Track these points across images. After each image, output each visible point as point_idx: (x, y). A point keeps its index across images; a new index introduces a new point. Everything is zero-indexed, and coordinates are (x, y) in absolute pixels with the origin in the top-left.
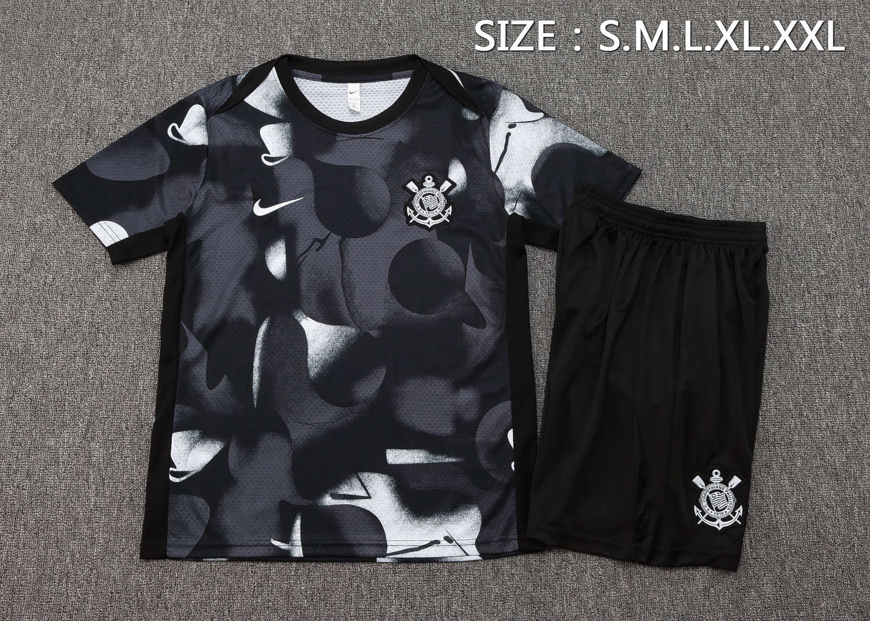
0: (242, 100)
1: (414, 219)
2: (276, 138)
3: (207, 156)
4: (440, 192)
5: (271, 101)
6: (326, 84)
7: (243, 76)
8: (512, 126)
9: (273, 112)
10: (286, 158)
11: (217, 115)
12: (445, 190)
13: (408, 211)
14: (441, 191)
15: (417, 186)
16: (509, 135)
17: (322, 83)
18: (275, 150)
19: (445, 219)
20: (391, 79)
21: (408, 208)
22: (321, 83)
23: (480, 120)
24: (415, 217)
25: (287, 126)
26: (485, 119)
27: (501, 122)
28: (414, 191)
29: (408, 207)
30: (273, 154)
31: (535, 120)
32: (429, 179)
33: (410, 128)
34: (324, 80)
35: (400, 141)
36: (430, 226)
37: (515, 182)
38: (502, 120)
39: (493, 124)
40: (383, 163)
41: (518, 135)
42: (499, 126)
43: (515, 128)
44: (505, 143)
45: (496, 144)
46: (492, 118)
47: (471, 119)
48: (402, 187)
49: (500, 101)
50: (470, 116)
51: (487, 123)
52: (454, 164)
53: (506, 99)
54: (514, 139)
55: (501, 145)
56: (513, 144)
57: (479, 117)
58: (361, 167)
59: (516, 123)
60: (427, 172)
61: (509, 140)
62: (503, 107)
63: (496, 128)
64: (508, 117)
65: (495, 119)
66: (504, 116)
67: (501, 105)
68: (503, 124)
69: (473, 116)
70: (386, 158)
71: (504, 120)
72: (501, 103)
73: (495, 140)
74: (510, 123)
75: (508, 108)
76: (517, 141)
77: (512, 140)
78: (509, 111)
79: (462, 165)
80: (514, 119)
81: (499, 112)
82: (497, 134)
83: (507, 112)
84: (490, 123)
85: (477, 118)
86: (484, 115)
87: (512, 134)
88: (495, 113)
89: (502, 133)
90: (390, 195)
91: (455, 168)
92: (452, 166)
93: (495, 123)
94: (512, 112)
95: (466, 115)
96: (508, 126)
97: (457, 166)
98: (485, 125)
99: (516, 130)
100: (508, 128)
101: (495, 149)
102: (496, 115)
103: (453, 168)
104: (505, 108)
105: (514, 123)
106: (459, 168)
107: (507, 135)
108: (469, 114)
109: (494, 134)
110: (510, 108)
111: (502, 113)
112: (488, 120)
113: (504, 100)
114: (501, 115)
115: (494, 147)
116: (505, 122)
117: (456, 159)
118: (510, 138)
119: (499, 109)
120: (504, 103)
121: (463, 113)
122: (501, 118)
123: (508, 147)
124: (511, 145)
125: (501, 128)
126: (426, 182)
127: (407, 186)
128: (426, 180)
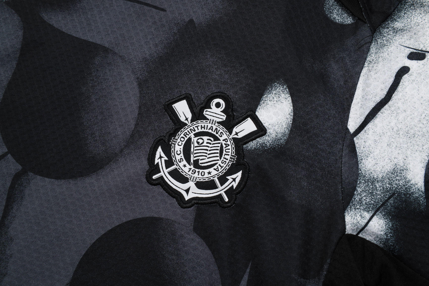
1: (162, 174)
4: (231, 137)
8: (417, 56)
12: (240, 135)
13: (157, 156)
14: (233, 135)
15: (192, 111)
16: (404, 71)
19: (223, 192)
21: (160, 150)
23: (354, 28)
24: (166, 171)
26: (365, 30)
27: (397, 43)
28: (183, 119)
29: (160, 148)
32: (218, 105)
35: (191, 21)
36: (187, 198)
37: (389, 167)
38: (400, 40)
39: (379, 43)
40: (147, 52)
41: (422, 77)
42: (389, 50)
43: (421, 62)
44: (391, 84)
45: (372, 80)
46: (380, 30)
47: (338, 20)
48: (164, 105)
49: (404, 5)
50: (337, 15)
51: (368, 36)
52: (274, 92)
53: (417, 4)
54: (413, 81)
55: (383, 86)
56: (407, 90)
57: (353, 22)
58: (108, 49)
59: (426, 53)
60: (219, 90)
61: (402, 80)
62: (406, 17)
63: (382, 51)
64: (414, 38)
65: (385, 35)
66: (404, 32)
67: (404, 14)
68: (399, 48)
69: (343, 16)
70: (156, 45)
71: (403, 40)
72: (405, 9)
73: (373, 73)
74: (415, 49)
75: (417, 21)
76: (417, 87)
77: (407, 82)
78: (419, 27)
79: (290, 98)
80: (425, 44)
81: (396, 24)
82: (380, 63)
83: (414, 28)
84: (373, 37)
85: (349, 22)
86: (365, 21)
87: (411, 70)
88: (388, 23)
89: (392, 63)
90: (139, 114)
91: (275, 99)
92: (270, 95)
93: (382, 41)
94: (425, 30)
95: (329, 9)
96: (408, 54)
97: (279, 97)
98: (363, 39)
99: (423, 66)
100: (407, 58)
101: (369, 89)
102: (388, 28)
103: (271, 98)
104: (411, 19)
105: (421, 51)
106: (282, 101)
107: (400, 69)
108: (336, 11)
109: (375, 59)
110: (422, 22)
111: (402, 27)
112: (371, 30)
113: (413, 4)
114: (400, 30)
115: (367, 85)
116: (404, 45)
117: (283, 83)
118: (406, 77)
119: (398, 20)
120: (411, 11)
121: (325, 6)
122: (398, 36)
123: (395, 93)
124: (403, 91)
125: (393, 54)
126: (211, 109)
127: (173, 106)
128: (211, 104)
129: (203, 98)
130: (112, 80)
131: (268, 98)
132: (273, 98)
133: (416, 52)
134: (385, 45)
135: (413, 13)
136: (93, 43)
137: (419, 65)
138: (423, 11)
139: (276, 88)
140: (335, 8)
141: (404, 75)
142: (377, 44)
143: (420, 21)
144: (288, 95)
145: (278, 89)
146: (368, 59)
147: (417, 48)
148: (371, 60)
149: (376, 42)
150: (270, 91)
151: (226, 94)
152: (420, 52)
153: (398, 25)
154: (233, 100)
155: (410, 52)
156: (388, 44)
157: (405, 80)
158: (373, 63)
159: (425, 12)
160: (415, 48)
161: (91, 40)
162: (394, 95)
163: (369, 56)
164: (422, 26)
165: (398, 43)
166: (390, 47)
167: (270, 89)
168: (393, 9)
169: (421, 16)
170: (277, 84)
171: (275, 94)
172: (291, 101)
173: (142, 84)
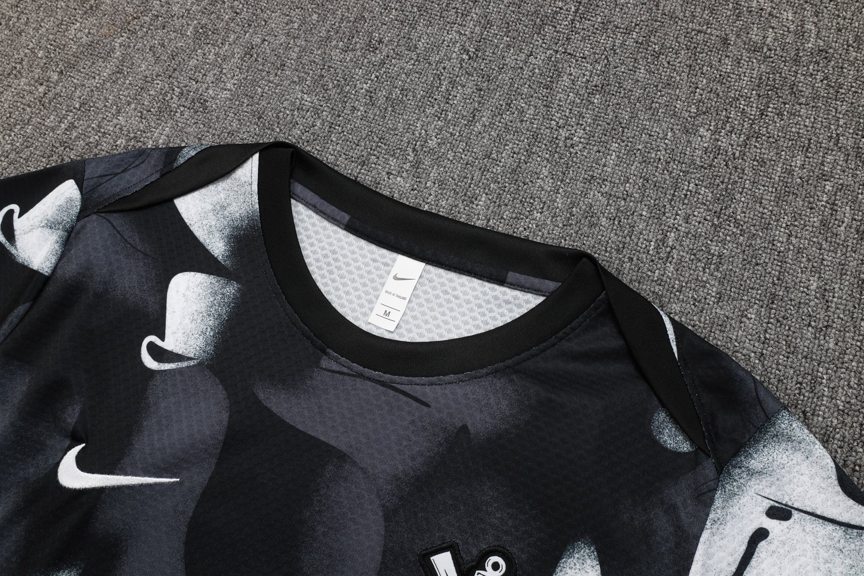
0: (171, 200)
2: (195, 308)
3: (35, 300)
5: (226, 223)
6: (352, 238)
7: (193, 153)
8: (780, 512)
9: (217, 247)
10: (192, 363)
11: (103, 215)
16: (760, 535)
17: (344, 232)
18: (179, 335)
20: (501, 282)
22: (342, 233)
25: (231, 289)
26: (708, 468)
27: (751, 492)
30: (170, 344)
31: (853, 523)
32: (496, 566)
33: (504, 403)
34: (351, 228)
35: (464, 428)
38: (756, 486)
39: (727, 490)
40: (400, 467)
41: (786, 548)
42: (741, 502)
43: (785, 524)
44: (741, 555)
45: (716, 549)
46: (729, 470)
47: (670, 444)
48: (418, 555)
49: (765, 434)
50: (669, 436)
51: (714, 480)
52: (577, 556)
53: (783, 436)
54: (774, 552)
55: (731, 559)
56: (764, 566)
57: (691, 450)
58: (345, 455)
59: (793, 510)
60: (498, 543)
61: (757, 550)
62: (766, 453)
63: (731, 503)
64: (776, 484)
65: (736, 478)
66: (763, 476)
67: (764, 447)
68: (754, 499)
69: (678, 439)
70: (413, 458)
71: (761, 487)
72: (765, 440)
73: (718, 539)
74: (777, 502)
75: (782, 462)
76: (778, 562)
77: (764, 553)
78: (783, 470)
79: (599, 566)
80: (792, 496)
81: (752, 462)
82: (728, 524)
83: (778, 471)
84: (719, 481)
85: (685, 449)
86: (707, 452)
87: (770, 535)
88: (741, 460)
89: (744, 522)
90: (382, 563)
91: (578, 566)
92: (570, 560)
93: (732, 488)
94: (792, 475)
95: (658, 427)
96: (767, 508)
97: (583, 564)
98: (705, 483)
99: (788, 530)
100: (765, 514)
101: (711, 562)
102: (740, 468)
103: (572, 565)
104: (773, 457)
105: (786, 505)
106: (587, 570)
107: (755, 532)
108: (667, 431)
109: (722, 519)
110: (788, 462)
111: (760, 468)
112: (717, 469)
113: (777, 435)
114: (757, 472)
115: (709, 556)
116: (762, 494)
117: (590, 542)
118: (762, 544)
119: (755, 456)
120: (773, 444)
121: (653, 423)
122: (753, 480)
123: (747, 569)
124: (759, 567)
125: (745, 508)
126: (486, 571)
127: (432, 558)
128: (486, 564)
129: (475, 552)
130: (348, 505)
131: (568, 564)
132: (575, 564)
133: (778, 507)
134: (735, 494)
135: (777, 448)
136: (324, 442)
137: (782, 528)
138: (790, 446)
139: (579, 549)
140: (667, 426)
141: (761, 541)
142: (725, 492)
143: (786, 462)
144: (596, 562)
145: (582, 551)
146: (711, 516)
147: (780, 501)
148: (716, 519)
149: (723, 490)
150: (570, 554)
151: (508, 550)
152: (784, 507)
153: (755, 463)
154: (518, 561)
155: (769, 506)
156: (740, 493)
157: (762, 549)
158: (719, 523)
159: (793, 449)
160: (777, 500)
161: (322, 438)
162: (745, 572)
163: (714, 512)
164: (788, 469)
165: (753, 490)
166: (742, 497)
167: (571, 551)
168: (748, 437)
169: (787, 453)
170: (582, 543)
171: (578, 558)
172: (599, 571)
173: (389, 516)
